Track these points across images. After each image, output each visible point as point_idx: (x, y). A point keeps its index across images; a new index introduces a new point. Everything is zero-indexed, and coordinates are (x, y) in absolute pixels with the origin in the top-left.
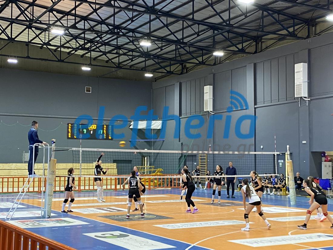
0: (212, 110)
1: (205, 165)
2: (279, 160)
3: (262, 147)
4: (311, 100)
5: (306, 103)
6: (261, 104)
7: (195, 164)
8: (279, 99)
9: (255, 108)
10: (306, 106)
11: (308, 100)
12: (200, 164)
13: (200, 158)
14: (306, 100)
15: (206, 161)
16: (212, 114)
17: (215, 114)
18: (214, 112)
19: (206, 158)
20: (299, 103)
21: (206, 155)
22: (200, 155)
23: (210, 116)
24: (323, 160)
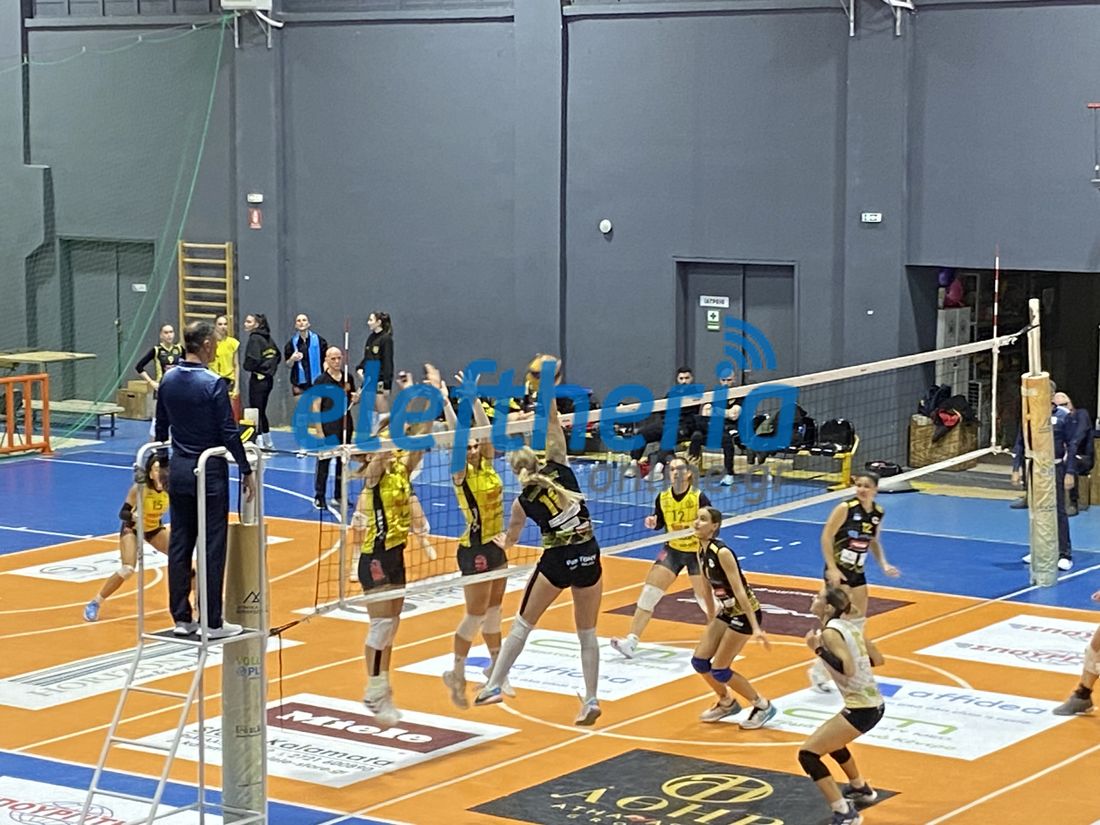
0: (268, 6)
1: (223, 299)
2: (702, 298)
3: (605, 225)
4: (918, 7)
5: (890, 23)
6: (599, 1)
7: (141, 288)
9: (566, 20)
10: (890, 37)
11: (902, 8)
12: (184, 292)
13: (184, 263)
14: (896, 7)
15: (228, 280)
16: (270, 28)
17: (287, 24)
18: (280, 13)
19: (228, 262)
20: (852, 18)
21: (226, 246)
22: (183, 247)
23: (255, 35)
24: (941, 302)
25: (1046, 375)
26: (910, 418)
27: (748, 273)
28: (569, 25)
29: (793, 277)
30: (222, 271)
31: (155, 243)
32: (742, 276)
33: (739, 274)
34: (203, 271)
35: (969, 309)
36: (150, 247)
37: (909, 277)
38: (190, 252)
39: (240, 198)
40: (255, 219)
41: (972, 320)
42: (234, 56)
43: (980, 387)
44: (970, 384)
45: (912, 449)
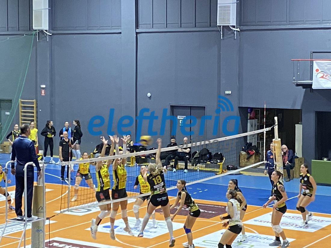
0: (47, 28)
1: (33, 117)
2: (178, 116)
3: (149, 95)
4: (241, 31)
5: (233, 35)
6: (147, 28)
7: (8, 113)
8: (181, 23)
9: (137, 33)
10: (233, 39)
11: (237, 31)
12: (21, 115)
13: (21, 106)
14: (235, 30)
15: (35, 111)
16: (48, 35)
17: (53, 34)
18: (51, 31)
19: (34, 106)
20: (222, 33)
21: (34, 101)
22: (21, 101)
23: (43, 37)
24: (249, 118)
25: (280, 139)
26: (240, 153)
27: (191, 109)
28: (138, 35)
29: (205, 110)
30: (33, 109)
31: (12, 100)
32: (190, 110)
33: (189, 109)
34: (27, 108)
35: (257, 120)
36: (10, 101)
37: (239, 110)
38: (23, 103)
39: (38, 86)
40: (43, 93)
41: (258, 123)
42: (37, 43)
43: (260, 143)
44: (258, 142)
45: (240, 161)
